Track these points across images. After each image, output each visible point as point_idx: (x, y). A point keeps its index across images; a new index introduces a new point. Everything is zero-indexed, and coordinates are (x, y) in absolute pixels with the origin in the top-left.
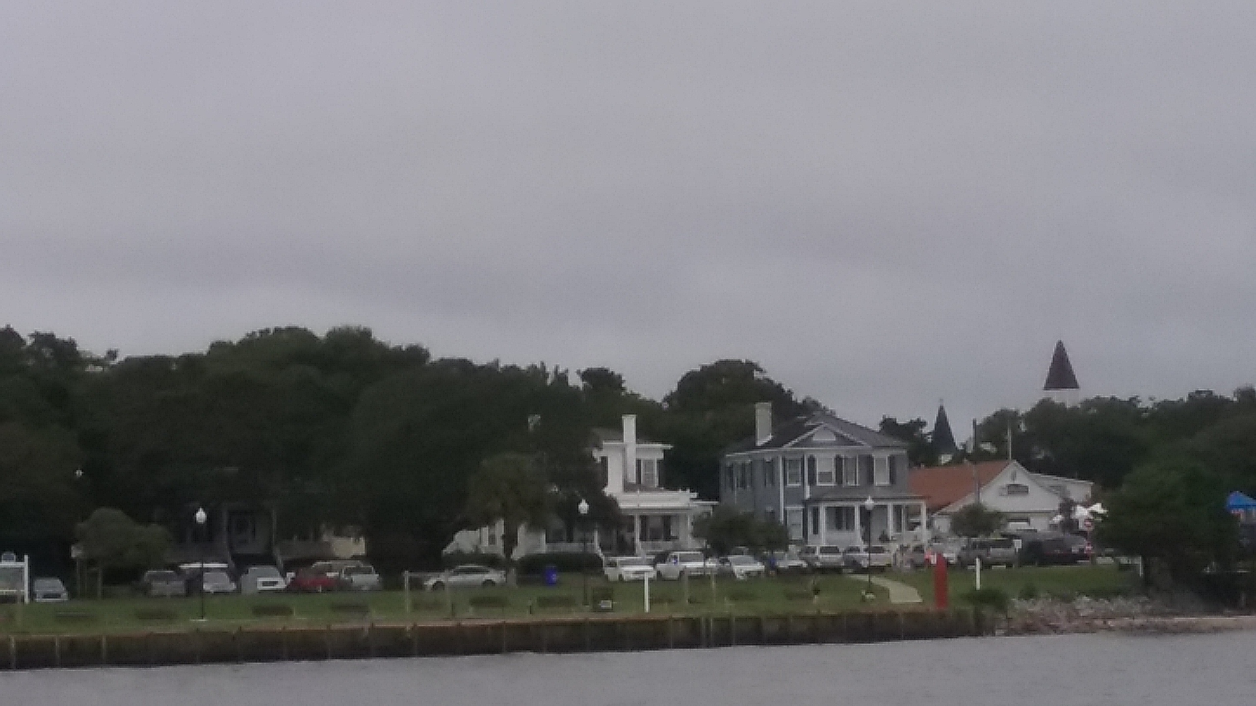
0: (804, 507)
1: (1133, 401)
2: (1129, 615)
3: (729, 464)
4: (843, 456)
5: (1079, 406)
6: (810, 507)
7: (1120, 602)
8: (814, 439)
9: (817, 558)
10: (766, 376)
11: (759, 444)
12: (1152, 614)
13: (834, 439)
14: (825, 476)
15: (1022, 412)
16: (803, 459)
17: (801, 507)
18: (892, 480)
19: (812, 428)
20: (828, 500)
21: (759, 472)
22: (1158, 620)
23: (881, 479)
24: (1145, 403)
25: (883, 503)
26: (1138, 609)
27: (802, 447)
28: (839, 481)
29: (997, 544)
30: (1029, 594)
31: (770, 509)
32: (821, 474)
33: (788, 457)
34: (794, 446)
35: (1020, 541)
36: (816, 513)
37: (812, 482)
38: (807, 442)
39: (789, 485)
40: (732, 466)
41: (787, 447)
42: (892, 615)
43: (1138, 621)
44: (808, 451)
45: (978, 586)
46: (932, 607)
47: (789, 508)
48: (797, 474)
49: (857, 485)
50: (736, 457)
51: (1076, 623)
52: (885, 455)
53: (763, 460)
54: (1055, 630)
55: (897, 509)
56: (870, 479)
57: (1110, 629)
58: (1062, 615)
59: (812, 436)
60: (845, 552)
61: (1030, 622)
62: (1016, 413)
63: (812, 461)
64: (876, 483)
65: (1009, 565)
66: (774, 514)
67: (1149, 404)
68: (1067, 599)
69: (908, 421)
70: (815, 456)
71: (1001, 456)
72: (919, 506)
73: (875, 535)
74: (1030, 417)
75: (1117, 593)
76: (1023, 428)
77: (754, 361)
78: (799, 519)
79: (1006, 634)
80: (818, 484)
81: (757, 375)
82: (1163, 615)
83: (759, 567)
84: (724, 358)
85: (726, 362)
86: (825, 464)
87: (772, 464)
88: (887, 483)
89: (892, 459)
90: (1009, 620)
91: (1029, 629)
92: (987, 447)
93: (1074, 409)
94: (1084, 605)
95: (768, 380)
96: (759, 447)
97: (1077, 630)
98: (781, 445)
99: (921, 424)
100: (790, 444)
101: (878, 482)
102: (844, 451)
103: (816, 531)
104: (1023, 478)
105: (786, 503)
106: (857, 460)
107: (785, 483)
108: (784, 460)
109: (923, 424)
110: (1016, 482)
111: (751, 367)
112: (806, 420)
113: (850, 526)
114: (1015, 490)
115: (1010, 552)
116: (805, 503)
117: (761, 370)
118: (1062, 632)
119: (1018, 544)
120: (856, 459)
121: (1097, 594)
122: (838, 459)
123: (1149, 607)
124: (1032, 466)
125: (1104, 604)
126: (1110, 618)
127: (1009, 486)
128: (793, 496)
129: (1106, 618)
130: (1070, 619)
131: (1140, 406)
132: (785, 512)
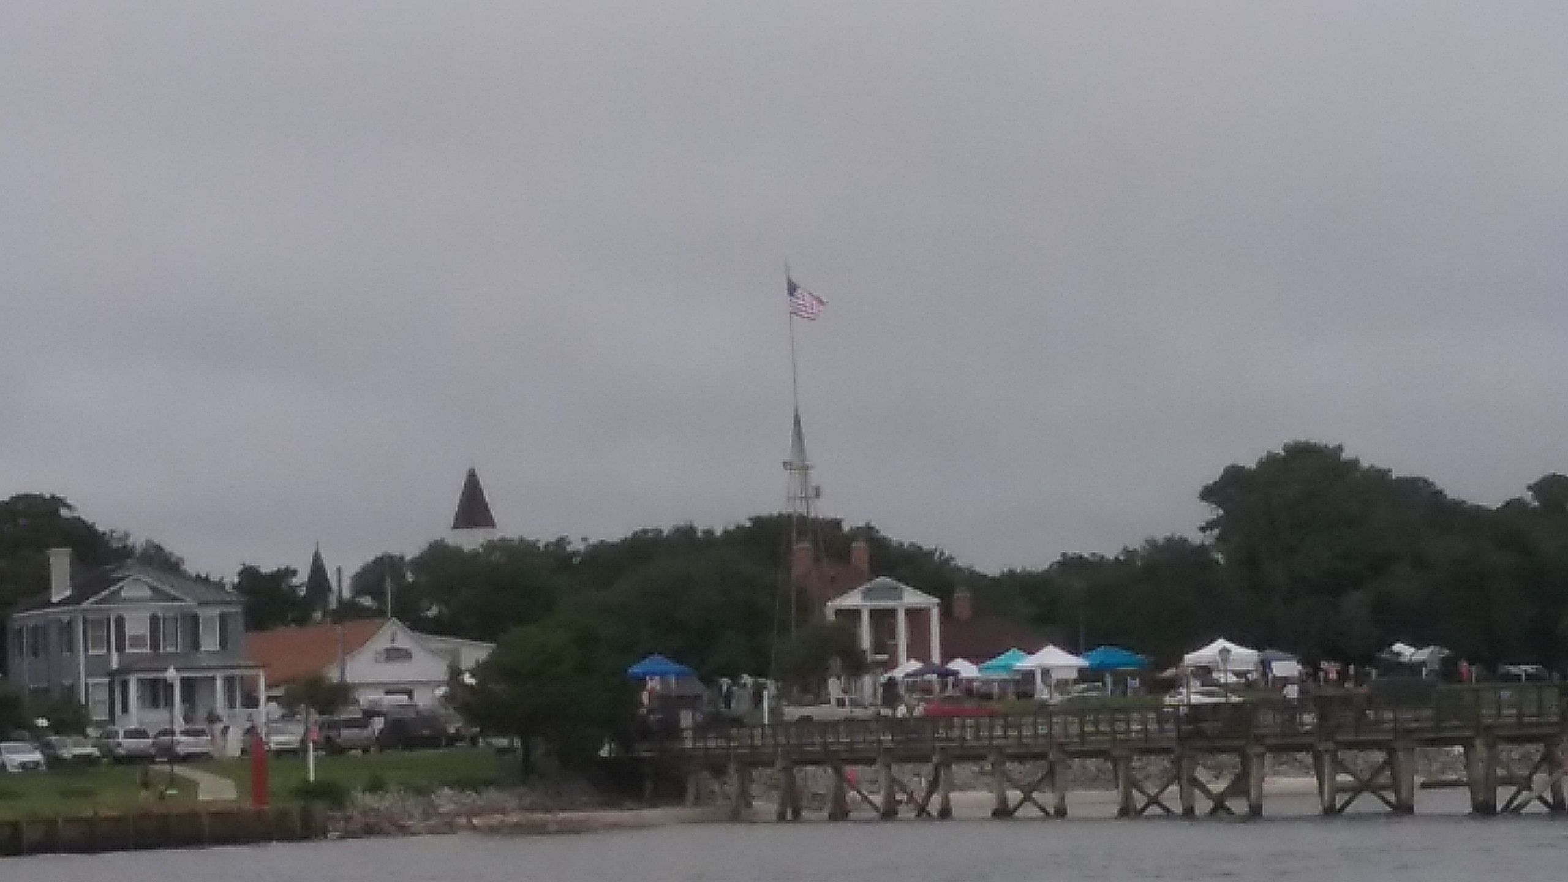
0: (110, 679)
1: (561, 543)
2: (503, 812)
3: (17, 627)
4: (160, 614)
5: (481, 550)
6: (117, 680)
7: (492, 795)
8: (123, 594)
9: (119, 745)
10: (76, 514)
11: (54, 600)
12: (532, 808)
13: (147, 593)
14: (137, 640)
15: (408, 558)
16: (109, 620)
17: (106, 680)
18: (223, 644)
19: (120, 579)
20: (142, 671)
21: (53, 635)
22: (539, 816)
23: (210, 643)
24: (577, 545)
25: (210, 674)
26: (512, 803)
27: (110, 604)
28: (155, 646)
29: (351, 723)
30: (376, 786)
31: (67, 682)
32: (132, 637)
33: (90, 617)
34: (96, 602)
35: (382, 719)
36: (125, 685)
37: (120, 648)
38: (113, 597)
39: (91, 652)
40: (21, 630)
41: (85, 605)
42: (193, 816)
43: (514, 818)
44: (114, 610)
45: (312, 777)
46: (248, 805)
47: (91, 681)
48: (101, 637)
49: (179, 651)
50: (24, 617)
51: (432, 822)
52: (214, 612)
53: (61, 621)
54: (403, 830)
55: (229, 681)
56: (196, 645)
57: (474, 828)
58: (418, 812)
59: (122, 588)
60: (156, 737)
61: (371, 820)
62: (402, 558)
63: (120, 622)
64: (203, 649)
65: (366, 750)
66: (72, 689)
67: (582, 547)
68: (422, 792)
69: (275, 569)
70: (126, 615)
71: (380, 613)
72: (258, 675)
73: (202, 713)
74: (418, 564)
75: (488, 783)
76: (410, 577)
77: (61, 495)
78: (102, 695)
79: (342, 838)
80: (128, 650)
81: (64, 512)
82: (548, 810)
83: (37, 756)
84: (23, 491)
85: (26, 497)
86: (137, 625)
87: (68, 628)
88: (218, 648)
89: (223, 618)
90: (348, 819)
91: (369, 831)
92: (366, 601)
93: (475, 555)
94: (446, 800)
95: (79, 519)
96: (54, 603)
97: (433, 831)
98: (79, 603)
99: (291, 573)
100: (92, 600)
101: (204, 647)
102: (159, 608)
103: (125, 709)
104: (405, 639)
105: (87, 676)
106: (179, 620)
107: (86, 649)
108: (85, 621)
109: (294, 573)
110: (397, 645)
111: (56, 502)
112: (114, 571)
113: (169, 704)
114: (395, 655)
115: (366, 733)
116: (111, 674)
117: (69, 507)
118: (414, 834)
119: (378, 723)
120: (177, 619)
121: (462, 784)
122: (154, 619)
123: (527, 801)
124: (418, 624)
125: (470, 798)
126: (476, 816)
127: (388, 650)
128: (97, 666)
129: (472, 813)
130: (427, 816)
131: (569, 549)
132: (86, 685)
